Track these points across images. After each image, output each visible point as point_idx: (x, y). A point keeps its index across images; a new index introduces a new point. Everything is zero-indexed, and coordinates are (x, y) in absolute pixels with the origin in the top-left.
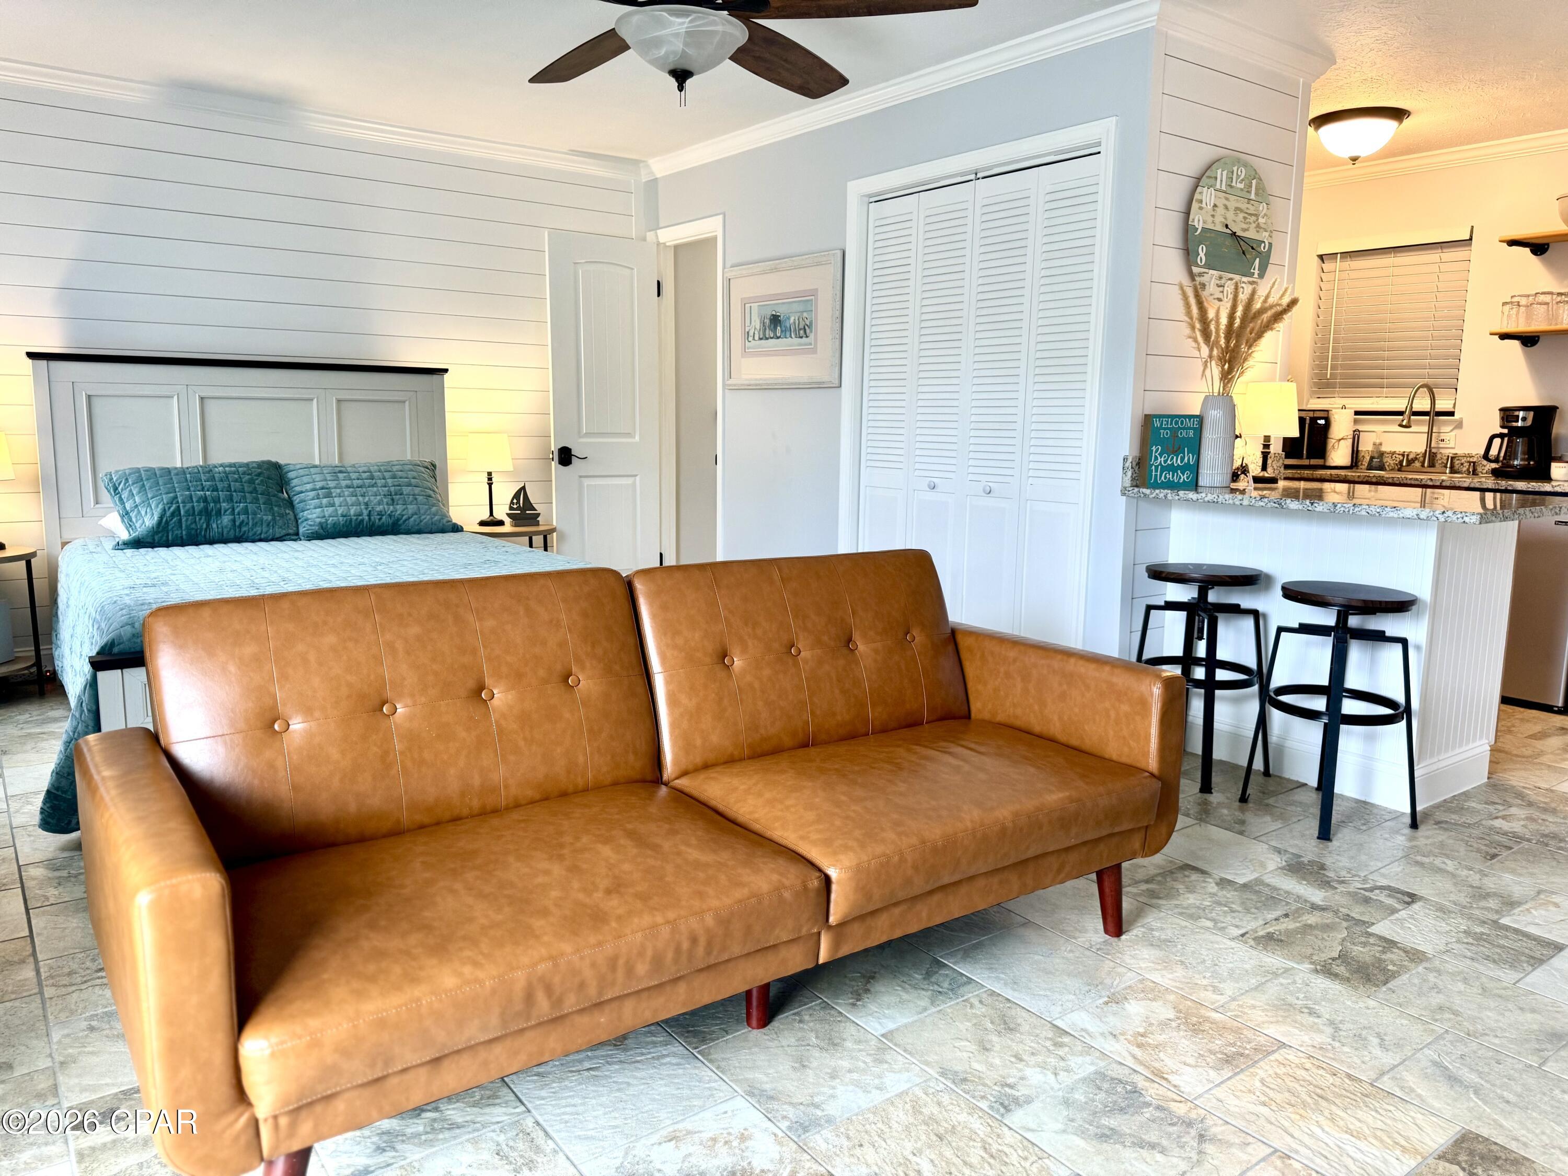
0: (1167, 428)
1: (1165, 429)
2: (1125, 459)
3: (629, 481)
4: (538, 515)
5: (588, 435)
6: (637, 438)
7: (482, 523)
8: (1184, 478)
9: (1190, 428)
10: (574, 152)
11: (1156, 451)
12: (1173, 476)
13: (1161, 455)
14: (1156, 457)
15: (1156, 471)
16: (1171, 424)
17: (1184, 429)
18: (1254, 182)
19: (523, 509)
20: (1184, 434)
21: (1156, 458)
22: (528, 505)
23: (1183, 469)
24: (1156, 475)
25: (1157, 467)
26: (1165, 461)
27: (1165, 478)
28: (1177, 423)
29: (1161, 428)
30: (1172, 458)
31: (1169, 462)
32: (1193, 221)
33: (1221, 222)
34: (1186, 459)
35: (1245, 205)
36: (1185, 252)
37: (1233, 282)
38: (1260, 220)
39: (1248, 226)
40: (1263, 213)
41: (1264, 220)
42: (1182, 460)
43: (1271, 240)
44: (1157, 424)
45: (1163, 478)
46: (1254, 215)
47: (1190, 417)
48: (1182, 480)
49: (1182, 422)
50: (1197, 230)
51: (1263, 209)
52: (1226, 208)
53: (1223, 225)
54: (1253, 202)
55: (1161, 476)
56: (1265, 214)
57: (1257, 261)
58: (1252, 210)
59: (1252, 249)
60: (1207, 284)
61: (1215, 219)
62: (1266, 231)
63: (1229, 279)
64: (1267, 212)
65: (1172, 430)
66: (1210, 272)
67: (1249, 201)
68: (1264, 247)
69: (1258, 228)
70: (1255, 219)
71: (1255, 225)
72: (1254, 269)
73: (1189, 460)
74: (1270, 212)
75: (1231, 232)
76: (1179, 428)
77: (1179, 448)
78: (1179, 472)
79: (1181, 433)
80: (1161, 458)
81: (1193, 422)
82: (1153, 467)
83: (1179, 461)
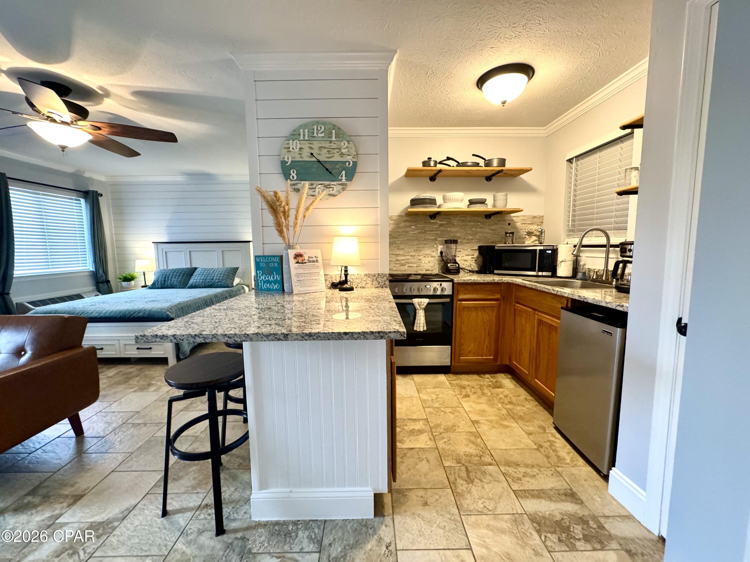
0: (264, 262)
1: (262, 262)
8: (275, 287)
9: (275, 262)
11: (260, 273)
12: (270, 286)
14: (260, 276)
15: (261, 283)
16: (265, 260)
17: (272, 262)
18: (334, 131)
21: (260, 277)
23: (275, 282)
24: (261, 285)
25: (261, 281)
26: (265, 278)
27: (266, 286)
28: (268, 260)
29: (260, 262)
30: (268, 277)
31: (267, 279)
32: (284, 158)
33: (308, 156)
34: (275, 277)
35: (327, 145)
36: (282, 174)
37: (323, 186)
38: (343, 151)
39: (332, 155)
40: (345, 146)
41: (346, 150)
42: (273, 277)
43: (355, 160)
44: (258, 260)
45: (265, 286)
46: (336, 148)
47: (274, 256)
48: (275, 288)
49: (270, 259)
50: (287, 162)
51: (345, 144)
52: (311, 148)
53: (310, 157)
54: (335, 142)
55: (264, 286)
56: (347, 147)
57: (344, 172)
58: (334, 146)
59: (338, 166)
60: (301, 189)
61: (303, 156)
62: (349, 155)
63: (320, 184)
64: (349, 145)
65: (266, 263)
66: (303, 182)
67: (331, 142)
68: (349, 164)
69: (342, 155)
70: (338, 150)
71: (339, 154)
72: (342, 176)
73: (277, 278)
74: (351, 145)
75: (316, 160)
76: (269, 262)
77: (271, 272)
78: (273, 284)
79: (271, 265)
80: (262, 276)
81: (277, 258)
82: (259, 281)
83: (272, 279)
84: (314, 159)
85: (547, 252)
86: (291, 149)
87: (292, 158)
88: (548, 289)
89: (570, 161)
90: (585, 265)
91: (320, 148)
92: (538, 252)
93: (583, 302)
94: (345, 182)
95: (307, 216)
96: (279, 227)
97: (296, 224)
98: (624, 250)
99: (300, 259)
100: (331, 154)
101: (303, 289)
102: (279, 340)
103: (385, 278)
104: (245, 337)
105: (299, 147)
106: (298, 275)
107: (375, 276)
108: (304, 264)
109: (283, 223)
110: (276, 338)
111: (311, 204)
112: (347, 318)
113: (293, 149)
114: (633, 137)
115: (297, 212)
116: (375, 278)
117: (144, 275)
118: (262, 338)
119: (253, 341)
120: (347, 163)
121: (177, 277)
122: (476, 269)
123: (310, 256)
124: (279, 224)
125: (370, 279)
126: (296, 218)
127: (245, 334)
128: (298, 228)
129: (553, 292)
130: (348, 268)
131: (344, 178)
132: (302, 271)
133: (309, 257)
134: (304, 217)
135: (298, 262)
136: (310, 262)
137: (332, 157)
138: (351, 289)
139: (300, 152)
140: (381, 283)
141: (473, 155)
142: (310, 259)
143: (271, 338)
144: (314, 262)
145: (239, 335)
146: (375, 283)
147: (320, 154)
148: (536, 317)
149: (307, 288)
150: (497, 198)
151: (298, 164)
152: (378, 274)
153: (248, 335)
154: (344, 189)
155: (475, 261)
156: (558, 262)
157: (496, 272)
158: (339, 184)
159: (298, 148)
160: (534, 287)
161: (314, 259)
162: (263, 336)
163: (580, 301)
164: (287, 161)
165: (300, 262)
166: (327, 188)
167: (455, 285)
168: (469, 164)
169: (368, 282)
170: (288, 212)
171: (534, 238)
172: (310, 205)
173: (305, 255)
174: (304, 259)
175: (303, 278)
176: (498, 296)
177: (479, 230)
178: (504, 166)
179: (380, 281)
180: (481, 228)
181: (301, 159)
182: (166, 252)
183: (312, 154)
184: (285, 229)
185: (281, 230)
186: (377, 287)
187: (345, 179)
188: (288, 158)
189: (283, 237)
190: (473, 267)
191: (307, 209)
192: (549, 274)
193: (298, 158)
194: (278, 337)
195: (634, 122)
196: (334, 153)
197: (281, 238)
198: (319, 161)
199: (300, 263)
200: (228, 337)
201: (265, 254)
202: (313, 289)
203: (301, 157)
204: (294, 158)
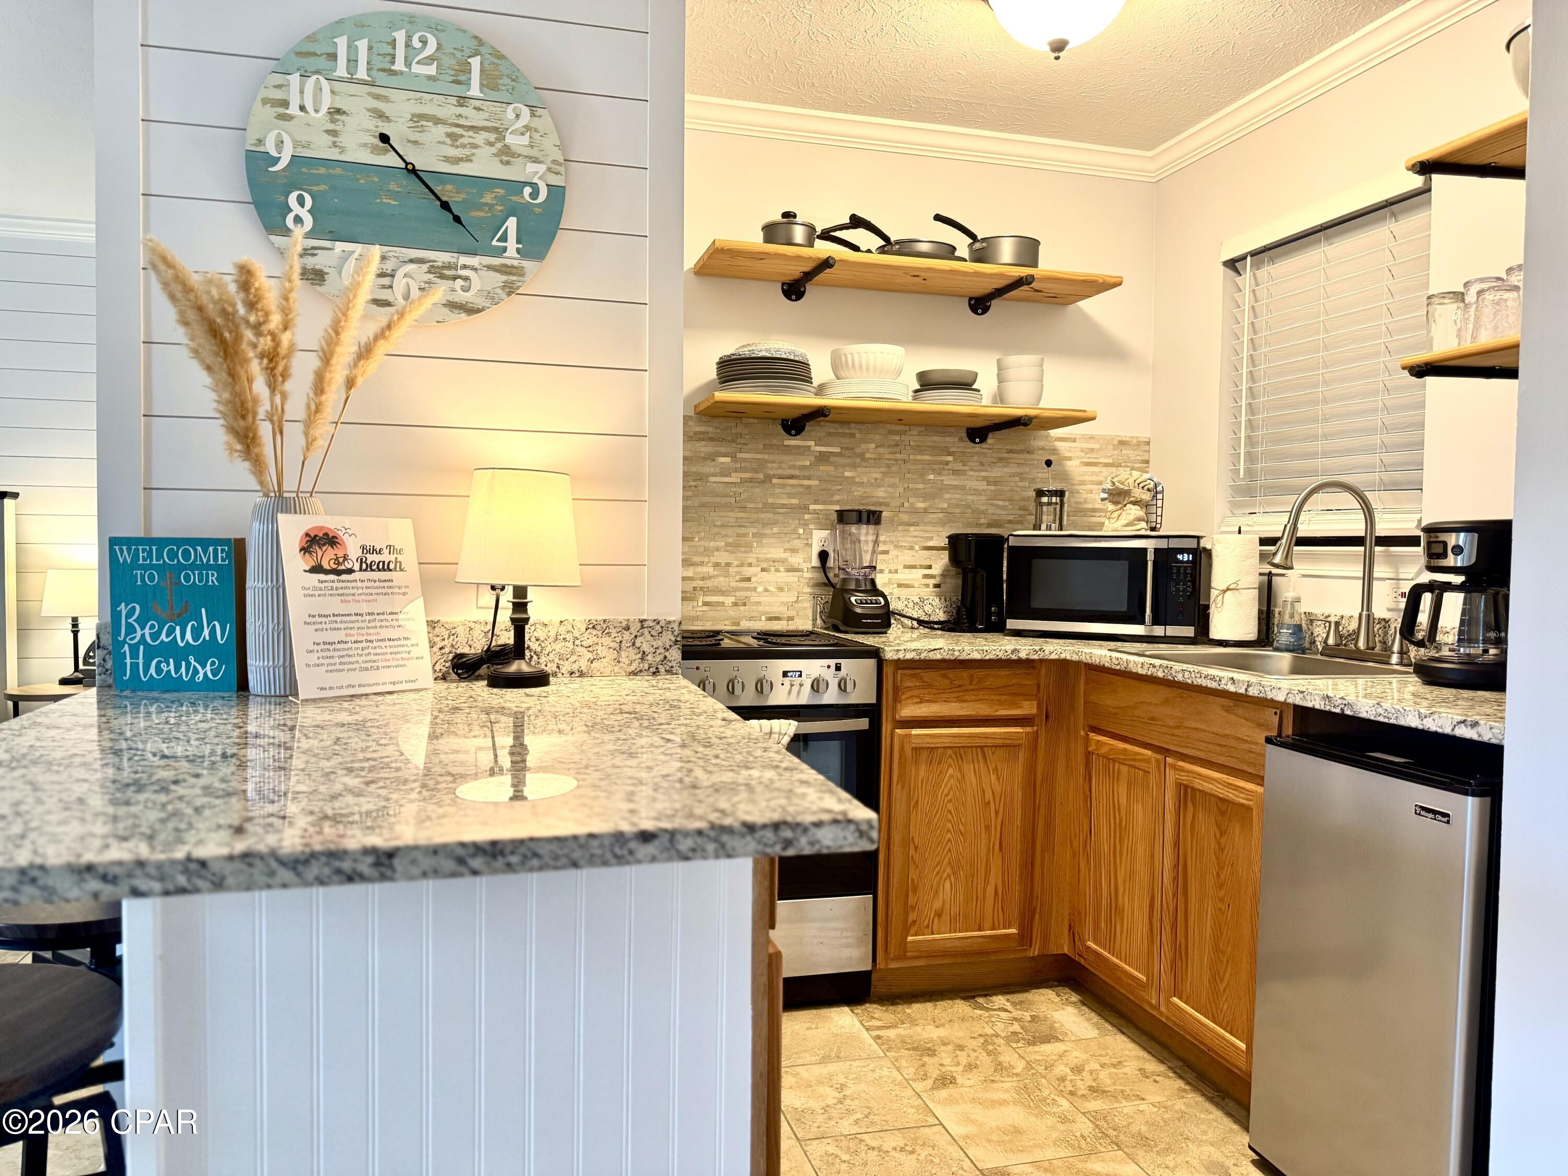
0: (151, 567)
1: (144, 568)
8: (205, 672)
9: (208, 567)
11: (130, 614)
12: (177, 669)
13: (141, 622)
14: (128, 625)
15: (135, 655)
16: (159, 556)
17: (193, 567)
18: (475, 62)
20: (194, 577)
21: (131, 630)
23: (203, 652)
24: (135, 666)
25: (134, 650)
26: (155, 636)
27: (159, 670)
28: (173, 555)
29: (135, 564)
30: (171, 631)
31: (163, 636)
32: (260, 142)
33: (365, 145)
34: (206, 632)
35: (449, 110)
36: (252, 206)
37: (425, 267)
38: (510, 139)
39: (467, 152)
40: (519, 124)
41: (525, 140)
42: (197, 633)
43: (557, 181)
44: (125, 556)
45: (152, 671)
46: (485, 129)
47: (205, 543)
48: (201, 675)
49: (186, 555)
50: (277, 160)
51: (518, 116)
52: (381, 115)
53: (374, 150)
54: (478, 103)
55: (146, 669)
56: (527, 128)
57: (512, 223)
58: (477, 119)
59: (488, 198)
60: (331, 271)
61: (343, 140)
62: (536, 160)
63: (412, 261)
64: (536, 123)
65: (161, 569)
66: (340, 246)
67: (462, 100)
68: (535, 194)
69: (506, 154)
70: (492, 137)
71: (494, 150)
72: (504, 238)
73: (213, 632)
74: (544, 122)
75: (403, 165)
76: (179, 565)
77: (186, 609)
78: (192, 659)
79: (187, 578)
80: (143, 628)
81: (215, 551)
82: (126, 648)
83: (189, 636)
84: (391, 160)
85: (1180, 557)
86: (293, 110)
87: (296, 144)
88: (1213, 679)
89: (1233, 264)
90: (1298, 600)
91: (418, 118)
92: (1150, 557)
93: (1342, 716)
94: (515, 263)
95: (360, 381)
96: (243, 417)
97: (314, 411)
98: (1438, 549)
99: (327, 557)
100: (463, 146)
101: (344, 681)
102: (350, 879)
103: (668, 638)
104: (186, 871)
105: (327, 102)
106: (315, 619)
107: (627, 628)
108: (344, 577)
109: (256, 401)
110: (339, 871)
111: (381, 335)
112: (518, 796)
113: (302, 108)
114: (1429, 202)
115: (327, 358)
116: (627, 636)
118: (272, 874)
119: (228, 889)
120: (527, 190)
122: (941, 616)
123: (368, 543)
124: (243, 403)
125: (607, 641)
126: (319, 386)
127: (189, 859)
128: (323, 429)
129: (1232, 688)
130: (531, 594)
131: (512, 245)
132: (333, 605)
133: (363, 548)
134: (350, 383)
135: (317, 569)
136: (370, 568)
137: (468, 159)
138: (539, 680)
139: (331, 127)
140: (650, 657)
141: (938, 218)
142: (370, 558)
143: (314, 870)
144: (384, 567)
145: (160, 866)
146: (629, 655)
147: (415, 143)
148: (1171, 776)
149: (356, 678)
150: (1011, 373)
151: (322, 171)
152: (642, 621)
153: (203, 864)
154: (510, 289)
155: (937, 586)
156: (1214, 593)
157: (1012, 624)
158: (490, 268)
159: (324, 110)
160: (1160, 674)
161: (386, 557)
162: (274, 865)
163: (1330, 713)
164: (274, 154)
165: (326, 566)
166: (442, 277)
167: (888, 670)
168: (924, 247)
169: (602, 651)
170: (288, 356)
171: (1134, 511)
172: (376, 339)
173: (345, 538)
174: (345, 558)
175: (340, 635)
176: (1028, 708)
177: (949, 480)
178: (1035, 264)
179: (646, 647)
180: (955, 472)
181: (334, 154)
183: (384, 138)
184: (265, 430)
185: (247, 429)
186: (634, 673)
187: (518, 250)
188: (280, 144)
189: (258, 465)
190: (928, 608)
191: (365, 352)
192: (1189, 631)
193: (322, 149)
194: (346, 865)
195: (1451, 154)
196: (475, 146)
197: (247, 465)
198: (414, 171)
199: (327, 572)
200: (104, 878)
201: (155, 534)
202: (383, 678)
203: (335, 145)
204: (307, 146)
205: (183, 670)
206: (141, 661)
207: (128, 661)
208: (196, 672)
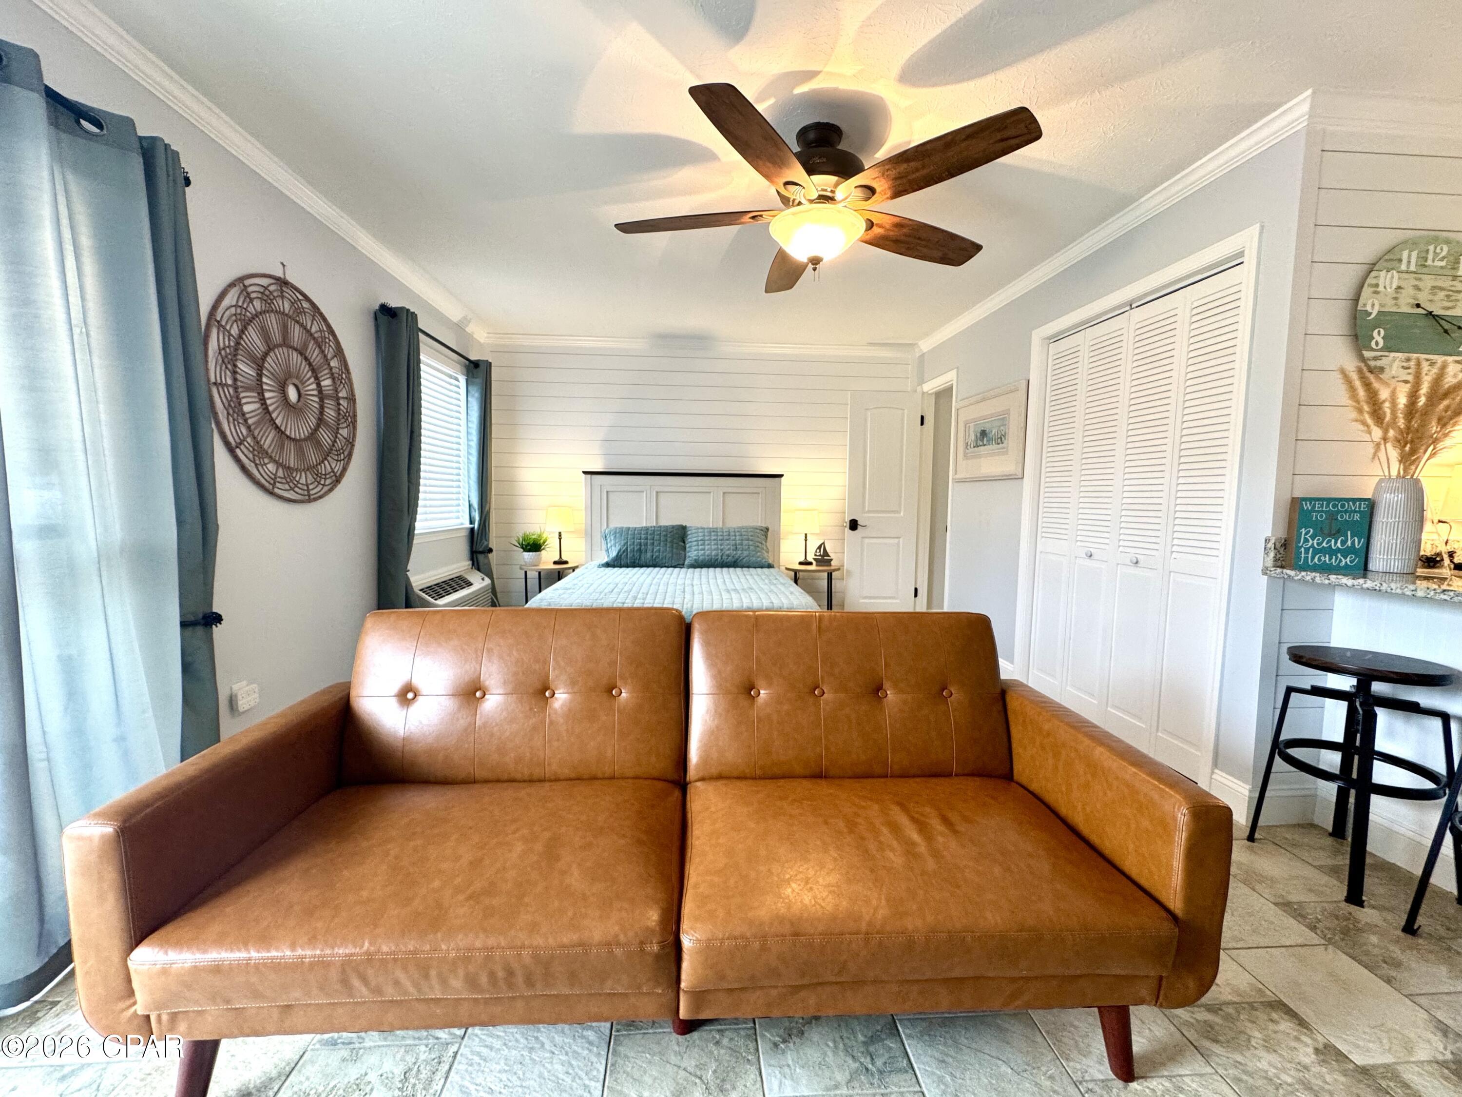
0: (1322, 512)
1: (1318, 512)
2: (1267, 541)
3: (896, 541)
4: (831, 560)
5: (869, 512)
6: (902, 514)
7: (801, 563)
8: (1347, 562)
9: (1355, 512)
10: (871, 344)
11: (1306, 534)
12: (1330, 559)
13: (1313, 538)
15: (1307, 553)
16: (1328, 506)
17: (1346, 511)
19: (823, 556)
20: (1346, 517)
21: (1306, 540)
22: (826, 553)
23: (1346, 552)
24: (1306, 558)
25: (1307, 551)
26: (1318, 544)
27: (1319, 560)
28: (1335, 506)
29: (1313, 510)
30: (1330, 541)
31: (1324, 544)
32: (1365, 305)
33: (1408, 304)
34: (1349, 543)
35: (1447, 283)
39: (1453, 304)
42: (1344, 543)
44: (1307, 507)
45: (1316, 560)
47: (1354, 500)
48: (1343, 563)
49: (1343, 506)
50: (1371, 314)
52: (1418, 288)
53: (1412, 306)
55: (1313, 558)
61: (1399, 302)
65: (1328, 514)
67: (1455, 278)
73: (1353, 543)
75: (1423, 313)
76: (1339, 512)
77: (1338, 531)
78: (1339, 555)
79: (1342, 517)
80: (1313, 540)
81: (1360, 505)
82: (1303, 549)
83: (1339, 544)
84: (1419, 310)
86: (1381, 288)
87: (1380, 305)
91: (1434, 288)
100: (1453, 301)
105: (1395, 283)
113: (1385, 287)
117: (560, 539)
121: (662, 544)
137: (1454, 307)
139: (1396, 296)
147: (1431, 301)
151: (1390, 318)
159: (1394, 287)
164: (1371, 311)
181: (1395, 309)
182: (607, 492)
188: (1374, 306)
193: (1390, 307)
198: (1431, 316)
203: (1396, 304)
204: (1384, 306)
205: (1333, 560)
206: (1310, 555)
207: (1303, 555)
208: (1341, 561)
